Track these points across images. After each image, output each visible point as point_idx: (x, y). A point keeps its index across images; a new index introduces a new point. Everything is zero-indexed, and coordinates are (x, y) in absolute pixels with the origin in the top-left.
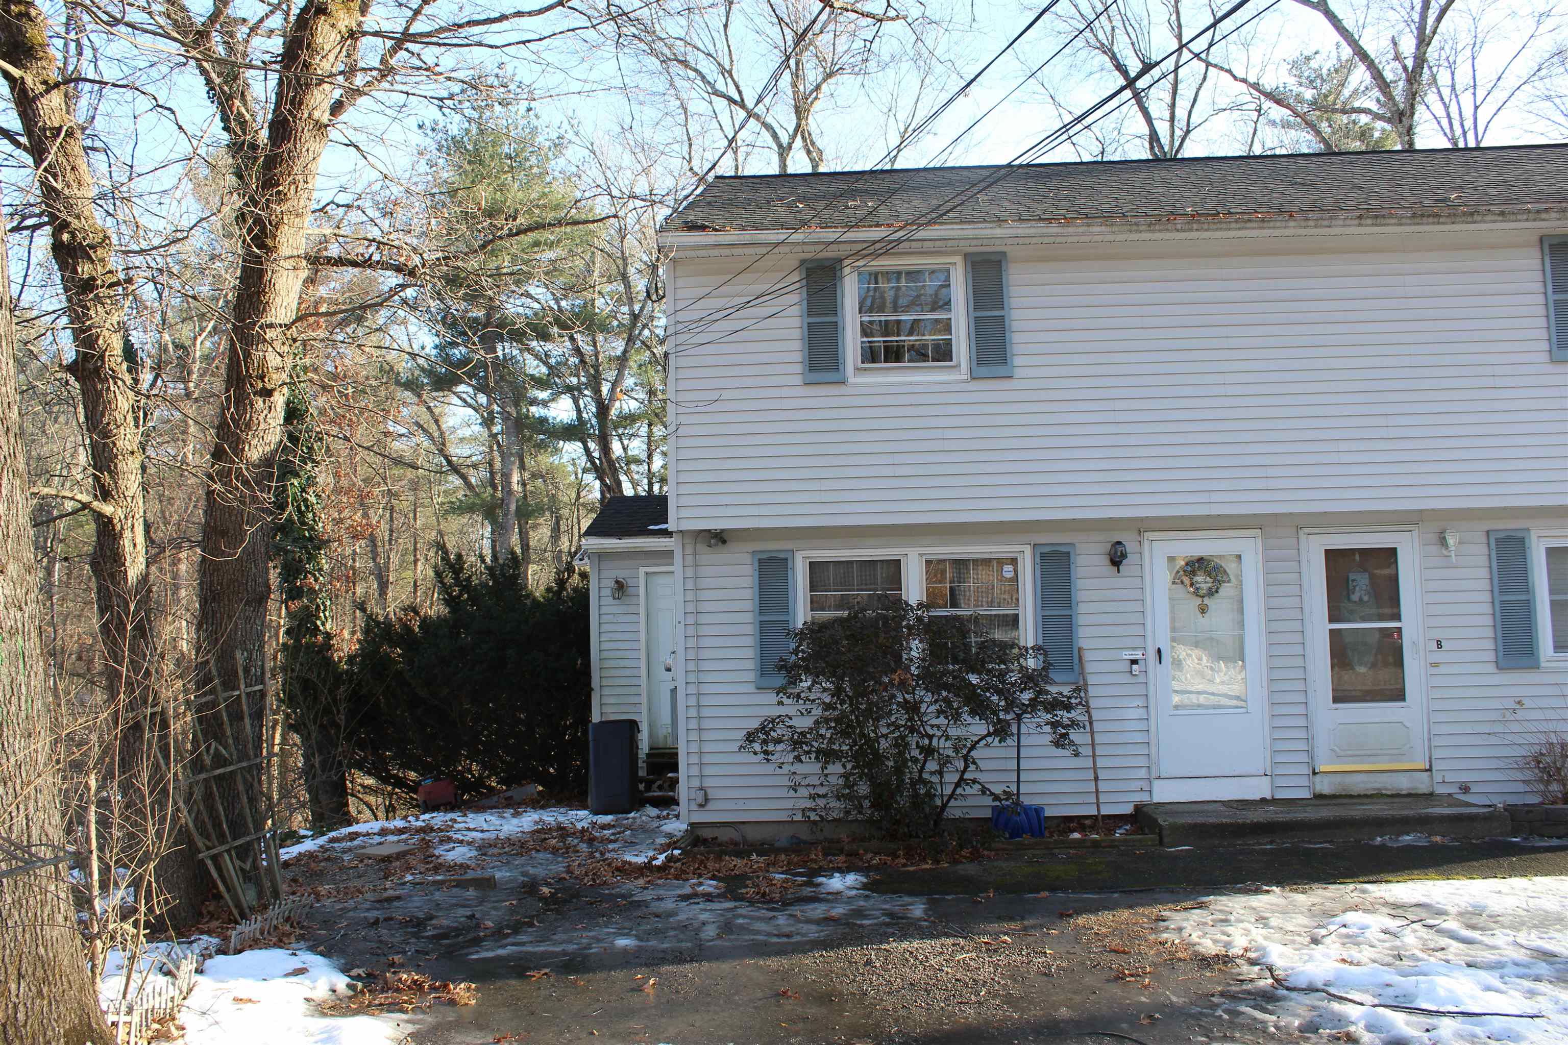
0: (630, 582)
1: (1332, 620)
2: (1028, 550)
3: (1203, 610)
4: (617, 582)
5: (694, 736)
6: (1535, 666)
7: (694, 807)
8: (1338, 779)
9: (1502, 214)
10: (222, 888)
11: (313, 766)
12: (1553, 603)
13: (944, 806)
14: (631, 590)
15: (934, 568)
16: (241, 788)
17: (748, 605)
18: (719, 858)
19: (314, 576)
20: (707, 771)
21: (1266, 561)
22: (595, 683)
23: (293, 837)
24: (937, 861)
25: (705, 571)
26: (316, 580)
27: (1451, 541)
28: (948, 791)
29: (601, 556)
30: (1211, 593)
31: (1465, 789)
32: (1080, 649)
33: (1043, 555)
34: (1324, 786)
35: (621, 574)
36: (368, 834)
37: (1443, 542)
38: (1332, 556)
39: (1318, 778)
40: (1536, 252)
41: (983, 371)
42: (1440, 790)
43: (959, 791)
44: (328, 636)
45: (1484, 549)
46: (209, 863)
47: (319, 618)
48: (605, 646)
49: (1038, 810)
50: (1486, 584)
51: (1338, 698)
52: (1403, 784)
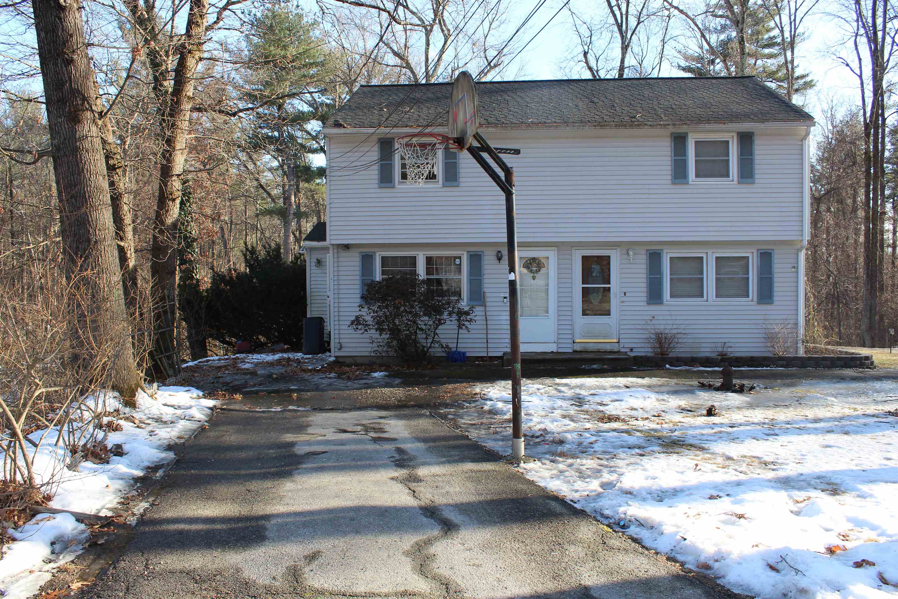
0: (323, 260)
1: (583, 284)
2: (465, 253)
3: (534, 278)
4: (317, 260)
5: (337, 323)
6: (661, 303)
7: (336, 350)
8: (583, 345)
9: (651, 125)
10: (162, 368)
11: (192, 334)
12: (671, 279)
13: (428, 350)
14: (323, 264)
15: (429, 260)
16: (168, 336)
17: (357, 273)
18: (340, 367)
19: (191, 254)
20: (341, 336)
21: (558, 259)
22: (308, 302)
23: (185, 362)
24: (417, 369)
25: (341, 259)
26: (192, 256)
27: (631, 253)
28: (429, 345)
29: (311, 249)
30: (537, 271)
31: (631, 350)
32: (484, 292)
33: (471, 255)
34: (578, 348)
35: (319, 257)
36: (214, 360)
37: (628, 254)
38: (585, 259)
39: (575, 344)
40: (669, 139)
41: (448, 183)
42: (623, 350)
43: (433, 345)
44: (198, 281)
45: (644, 257)
46: (158, 360)
47: (194, 272)
48: (312, 287)
49: (464, 353)
50: (644, 271)
51: (584, 313)
52: (608, 347)
